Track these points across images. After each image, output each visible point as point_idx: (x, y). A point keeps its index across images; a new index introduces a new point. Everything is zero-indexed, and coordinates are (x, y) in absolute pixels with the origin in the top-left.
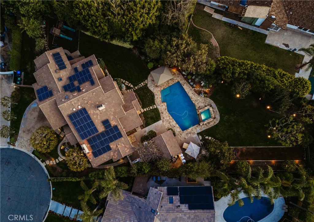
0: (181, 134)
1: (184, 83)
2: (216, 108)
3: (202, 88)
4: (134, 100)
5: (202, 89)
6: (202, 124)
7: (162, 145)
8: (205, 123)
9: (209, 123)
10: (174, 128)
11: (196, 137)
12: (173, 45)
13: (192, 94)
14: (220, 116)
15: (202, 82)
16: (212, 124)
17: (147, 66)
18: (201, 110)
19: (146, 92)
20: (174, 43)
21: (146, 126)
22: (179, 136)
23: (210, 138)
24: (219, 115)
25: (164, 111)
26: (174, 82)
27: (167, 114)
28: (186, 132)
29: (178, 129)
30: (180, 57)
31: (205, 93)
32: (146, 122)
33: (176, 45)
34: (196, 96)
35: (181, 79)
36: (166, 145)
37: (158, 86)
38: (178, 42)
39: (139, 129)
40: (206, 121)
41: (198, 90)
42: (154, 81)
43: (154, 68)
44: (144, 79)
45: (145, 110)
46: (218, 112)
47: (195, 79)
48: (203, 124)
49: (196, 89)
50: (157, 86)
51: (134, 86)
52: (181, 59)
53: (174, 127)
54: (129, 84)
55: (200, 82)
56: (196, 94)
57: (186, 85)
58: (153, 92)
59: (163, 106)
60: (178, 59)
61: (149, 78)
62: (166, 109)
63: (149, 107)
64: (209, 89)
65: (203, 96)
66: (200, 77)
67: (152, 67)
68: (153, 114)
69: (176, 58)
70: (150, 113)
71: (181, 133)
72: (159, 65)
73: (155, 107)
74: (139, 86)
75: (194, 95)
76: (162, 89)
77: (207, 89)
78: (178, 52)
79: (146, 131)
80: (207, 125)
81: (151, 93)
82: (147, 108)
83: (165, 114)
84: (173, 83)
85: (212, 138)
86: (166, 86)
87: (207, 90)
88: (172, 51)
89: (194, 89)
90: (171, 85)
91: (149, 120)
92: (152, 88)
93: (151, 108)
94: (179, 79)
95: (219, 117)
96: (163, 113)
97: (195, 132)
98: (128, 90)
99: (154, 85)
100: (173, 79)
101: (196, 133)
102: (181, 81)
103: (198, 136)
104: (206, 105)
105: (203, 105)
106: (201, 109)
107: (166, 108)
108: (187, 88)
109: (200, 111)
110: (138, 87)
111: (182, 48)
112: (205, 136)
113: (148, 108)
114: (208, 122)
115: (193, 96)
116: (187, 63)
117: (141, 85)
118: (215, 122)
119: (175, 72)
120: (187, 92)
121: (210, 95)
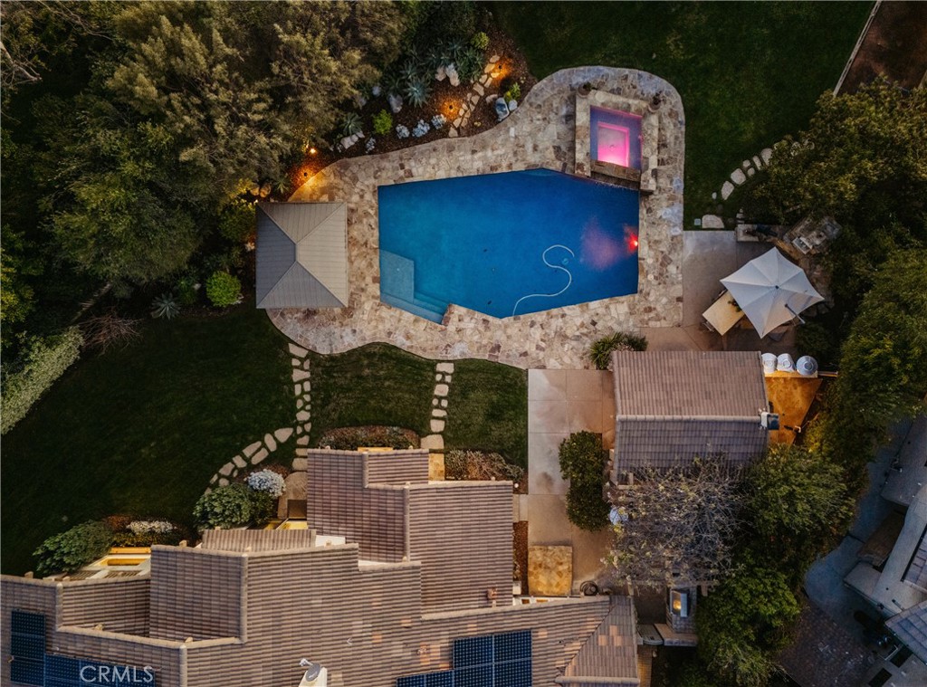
0: (649, 310)
1: (402, 167)
2: (605, 70)
3: (471, 90)
4: (362, 467)
5: (477, 94)
6: (652, 181)
7: (676, 442)
8: (653, 164)
9: (662, 145)
10: (599, 326)
11: (701, 245)
12: (153, 104)
13: (474, 152)
14: (652, 72)
15: (440, 70)
16: (675, 132)
17: (220, 309)
18: (578, 146)
19: (349, 375)
20: (146, 87)
21: (524, 463)
22: (652, 324)
23: (738, 177)
24: (646, 74)
25: (489, 334)
26: (372, 212)
27: (513, 331)
28: (651, 277)
29: (615, 314)
30: (251, 103)
31: (503, 86)
32: (501, 452)
33: (163, 90)
34: (492, 142)
35: (371, 171)
36: (688, 421)
37: (351, 301)
38: (149, 63)
39: (522, 507)
40: (646, 151)
41: (473, 114)
42: (315, 313)
43: (247, 278)
44: (282, 354)
45: (437, 426)
46: (627, 71)
47: (406, 102)
48: (655, 173)
49: (457, 123)
50: (348, 312)
51: (288, 420)
52: (259, 100)
53: (594, 323)
54: (264, 445)
55: (434, 81)
56: (486, 133)
57: (413, 163)
58: (369, 345)
59: (462, 325)
60: (257, 117)
61: (290, 327)
62: (485, 321)
63: (435, 402)
64: (495, 58)
65: (513, 104)
66: (410, 72)
67: (234, 284)
68: (479, 399)
69: (244, 127)
70: (468, 409)
71: (641, 306)
72: (242, 245)
73: (449, 368)
74: (301, 397)
75: (484, 148)
76: (375, 289)
77: (489, 68)
78: (213, 97)
79: (546, 475)
80: (666, 157)
81: (370, 356)
82: (436, 413)
83: (509, 337)
84: (374, 221)
85: (741, 167)
86: (370, 265)
87: (494, 71)
88: (188, 126)
89: (453, 132)
90: (376, 233)
91: (496, 431)
92: (346, 340)
93: (441, 390)
94: (368, 183)
95: (656, 78)
96: (498, 347)
97: (673, 238)
98: (297, 463)
99: (334, 319)
100: (352, 210)
101: (678, 231)
102: (384, 174)
103: (699, 228)
104: (564, 111)
105: (555, 129)
106: (572, 149)
107: (479, 316)
108: (431, 165)
109: (580, 156)
110: (306, 403)
111: (202, 60)
112: (714, 196)
113: (439, 407)
114: (655, 145)
115: (489, 153)
116: (301, 79)
117: (301, 382)
118: (672, 114)
119: (323, 183)
120: (454, 174)
121: (523, 69)
